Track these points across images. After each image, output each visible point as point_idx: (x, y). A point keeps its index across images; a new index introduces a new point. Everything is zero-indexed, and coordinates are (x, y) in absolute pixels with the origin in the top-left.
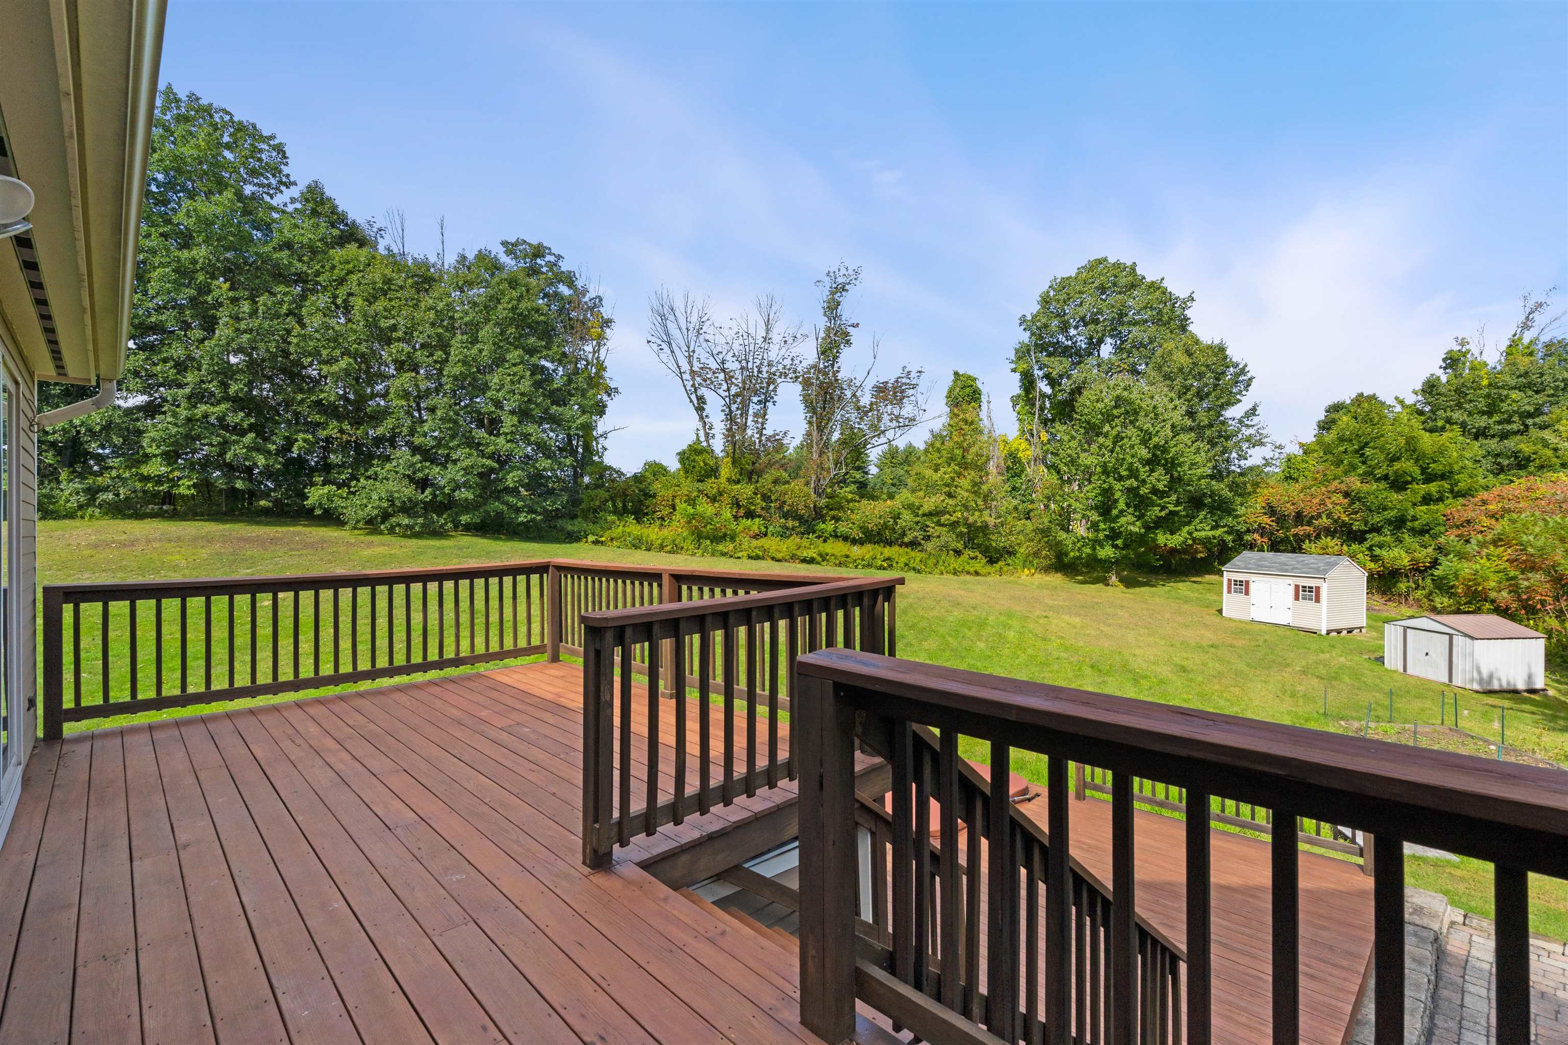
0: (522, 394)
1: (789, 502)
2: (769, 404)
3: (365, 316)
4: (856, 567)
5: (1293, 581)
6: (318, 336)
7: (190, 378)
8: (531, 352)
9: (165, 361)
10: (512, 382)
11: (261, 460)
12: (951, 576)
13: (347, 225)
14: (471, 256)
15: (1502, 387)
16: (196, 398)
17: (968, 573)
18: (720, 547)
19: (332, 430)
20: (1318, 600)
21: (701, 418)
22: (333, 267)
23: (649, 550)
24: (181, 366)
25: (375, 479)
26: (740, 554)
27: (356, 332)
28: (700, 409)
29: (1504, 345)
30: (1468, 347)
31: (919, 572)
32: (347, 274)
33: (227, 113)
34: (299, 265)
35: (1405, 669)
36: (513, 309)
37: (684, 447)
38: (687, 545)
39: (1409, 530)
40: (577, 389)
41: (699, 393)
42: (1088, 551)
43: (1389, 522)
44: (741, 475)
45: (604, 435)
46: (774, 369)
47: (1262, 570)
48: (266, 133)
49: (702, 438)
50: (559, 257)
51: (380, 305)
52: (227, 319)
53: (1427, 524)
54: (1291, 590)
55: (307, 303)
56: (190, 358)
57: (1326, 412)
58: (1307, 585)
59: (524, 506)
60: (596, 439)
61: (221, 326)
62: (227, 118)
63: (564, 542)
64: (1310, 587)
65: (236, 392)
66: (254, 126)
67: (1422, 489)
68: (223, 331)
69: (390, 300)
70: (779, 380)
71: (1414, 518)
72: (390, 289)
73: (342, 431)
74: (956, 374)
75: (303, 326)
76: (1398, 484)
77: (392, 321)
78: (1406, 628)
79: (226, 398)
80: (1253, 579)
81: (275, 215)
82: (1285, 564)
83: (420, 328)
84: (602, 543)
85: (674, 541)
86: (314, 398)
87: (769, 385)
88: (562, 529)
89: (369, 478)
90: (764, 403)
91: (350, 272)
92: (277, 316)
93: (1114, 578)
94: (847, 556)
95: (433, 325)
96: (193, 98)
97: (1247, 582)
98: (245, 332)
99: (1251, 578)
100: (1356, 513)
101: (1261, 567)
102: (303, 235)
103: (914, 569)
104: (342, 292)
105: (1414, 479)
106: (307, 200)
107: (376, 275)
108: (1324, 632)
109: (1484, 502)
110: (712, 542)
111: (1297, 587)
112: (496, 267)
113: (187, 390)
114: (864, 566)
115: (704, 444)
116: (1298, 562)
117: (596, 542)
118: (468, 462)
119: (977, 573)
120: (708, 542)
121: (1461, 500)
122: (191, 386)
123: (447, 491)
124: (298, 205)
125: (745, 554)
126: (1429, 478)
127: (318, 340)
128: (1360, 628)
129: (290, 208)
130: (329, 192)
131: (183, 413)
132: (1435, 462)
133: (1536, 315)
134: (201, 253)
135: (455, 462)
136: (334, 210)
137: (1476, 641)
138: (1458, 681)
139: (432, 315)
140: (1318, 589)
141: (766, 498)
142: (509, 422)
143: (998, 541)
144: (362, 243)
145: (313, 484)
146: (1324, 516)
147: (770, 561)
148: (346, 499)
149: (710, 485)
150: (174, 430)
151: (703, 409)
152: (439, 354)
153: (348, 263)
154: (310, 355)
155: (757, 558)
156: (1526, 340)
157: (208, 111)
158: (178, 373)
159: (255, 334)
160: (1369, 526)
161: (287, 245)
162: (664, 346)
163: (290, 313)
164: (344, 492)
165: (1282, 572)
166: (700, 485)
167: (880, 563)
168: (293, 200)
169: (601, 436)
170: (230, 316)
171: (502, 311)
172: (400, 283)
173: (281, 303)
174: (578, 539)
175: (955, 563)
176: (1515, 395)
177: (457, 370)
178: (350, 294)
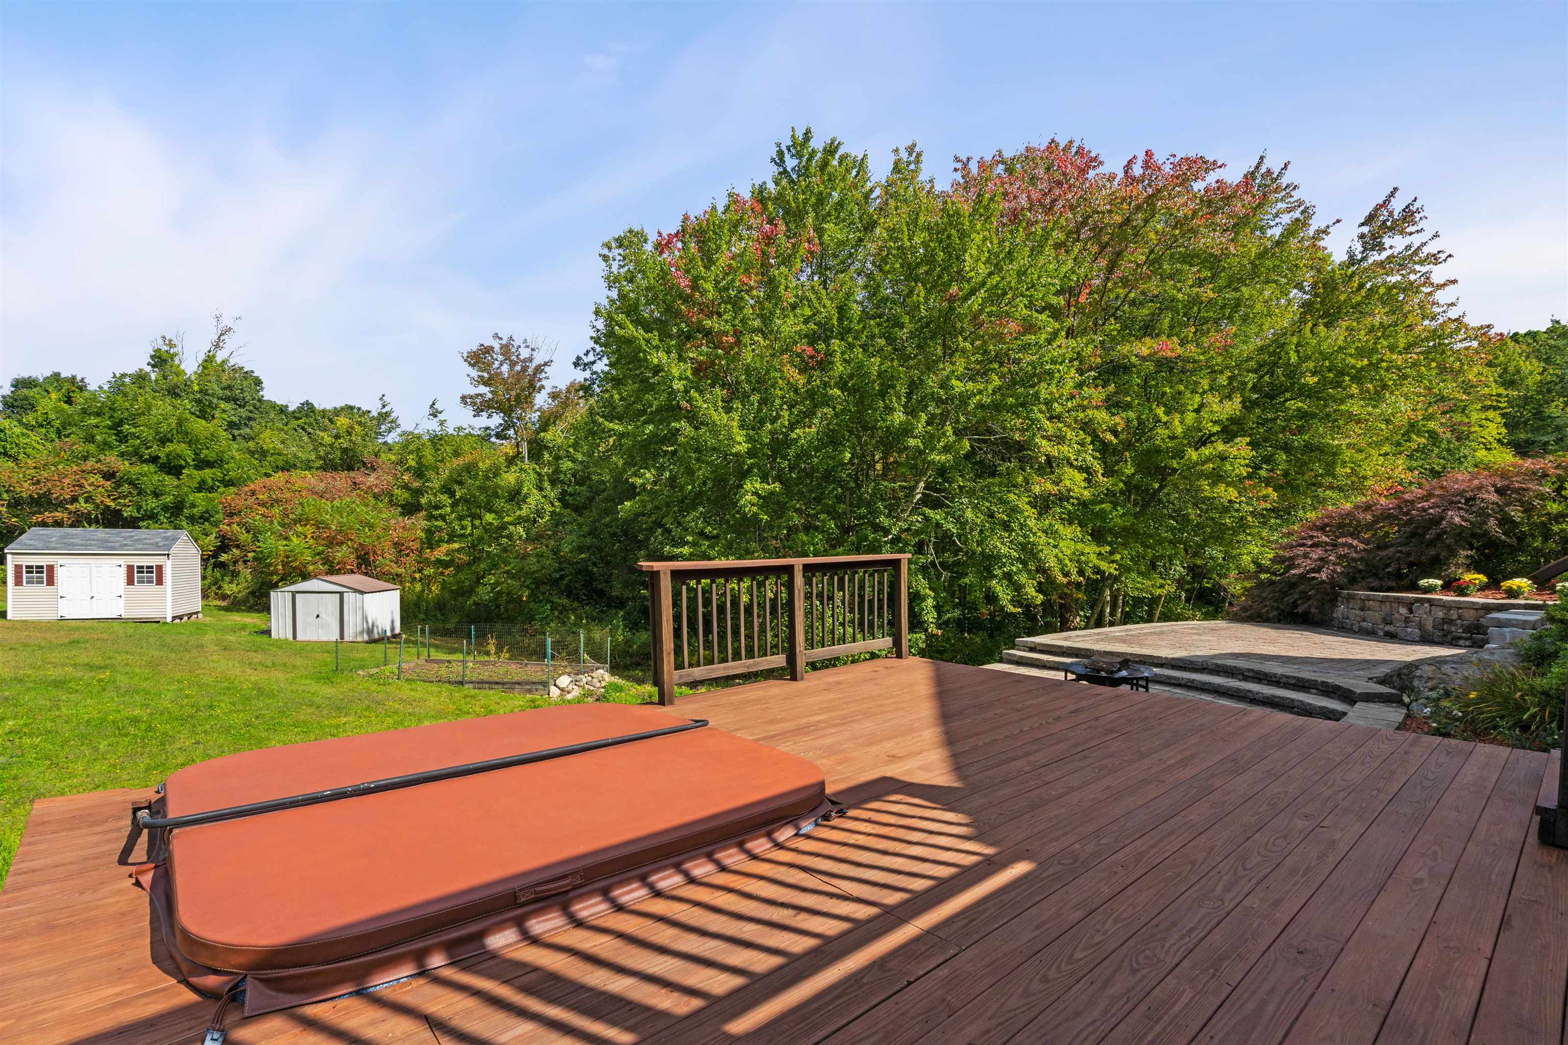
5: (124, 561)
15: (213, 395)
20: (160, 582)
29: (201, 357)
30: (175, 350)
35: (295, 637)
39: (187, 518)
43: (165, 508)
47: (71, 550)
53: (207, 512)
54: (123, 572)
57: (13, 386)
58: (145, 564)
64: (148, 567)
67: (198, 475)
71: (193, 506)
76: (173, 469)
78: (294, 594)
80: (61, 562)
82: (107, 541)
97: (51, 568)
99: (61, 560)
100: (125, 497)
105: (187, 464)
108: (169, 620)
109: (253, 493)
111: (130, 568)
116: (126, 538)
121: (233, 489)
126: (202, 464)
128: (197, 613)
132: (208, 448)
133: (225, 337)
137: (366, 596)
138: (349, 635)
140: (160, 568)
146: (81, 500)
156: (219, 359)
160: (142, 512)
165: (108, 551)
176: (223, 405)
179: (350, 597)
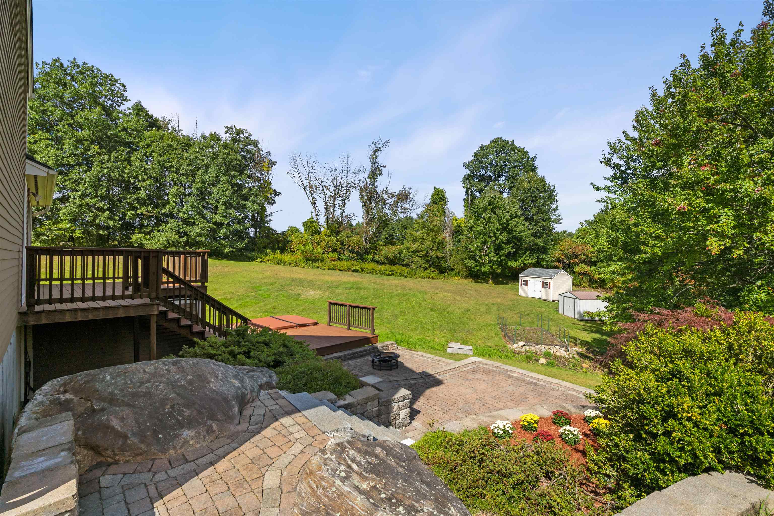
0: (227, 196)
1: (351, 245)
2: (347, 201)
3: (159, 161)
4: (377, 274)
5: (541, 280)
6: (137, 170)
7: (81, 187)
8: (233, 177)
9: (70, 179)
10: (223, 191)
11: (111, 223)
12: (421, 279)
13: (153, 119)
14: (207, 134)
16: (84, 195)
17: (429, 278)
18: (316, 265)
19: (143, 210)
20: (549, 288)
21: (314, 207)
22: (145, 139)
23: (284, 265)
24: (77, 182)
25: (162, 232)
26: (325, 268)
27: (154, 168)
28: (313, 203)
31: (406, 277)
32: (151, 143)
33: (99, 70)
34: (129, 138)
35: (563, 313)
36: (224, 159)
37: (306, 220)
38: (302, 263)
40: (253, 194)
41: (313, 196)
42: (478, 268)
44: (331, 233)
45: (271, 214)
46: (349, 185)
47: (532, 275)
48: (117, 78)
49: (314, 216)
50: (250, 134)
51: (165, 157)
52: (97, 163)
54: (541, 283)
55: (133, 156)
56: (81, 179)
58: (546, 281)
59: (227, 245)
60: (267, 216)
61: (95, 166)
62: (100, 73)
63: (246, 261)
64: (547, 283)
65: (101, 194)
66: (112, 75)
68: (95, 168)
69: (170, 154)
70: (352, 191)
72: (170, 150)
73: (147, 211)
74: (435, 188)
75: (131, 165)
77: (170, 164)
78: (564, 297)
79: (97, 197)
81: (121, 115)
83: (183, 167)
84: (264, 262)
85: (295, 262)
86: (135, 197)
87: (347, 192)
88: (246, 256)
89: (158, 231)
90: (344, 201)
91: (153, 142)
92: (120, 161)
93: (490, 280)
94: (373, 270)
95: (188, 165)
96: (85, 63)
97: (527, 281)
98: (105, 168)
99: (529, 279)
101: (532, 274)
102: (132, 125)
103: (404, 276)
104: (149, 150)
106: (135, 109)
107: (165, 143)
108: (551, 301)
110: (313, 262)
111: (543, 282)
112: (218, 139)
113: (80, 193)
114: (381, 274)
115: (315, 219)
116: (545, 272)
117: (261, 262)
118: (202, 225)
119: (433, 278)
120: (311, 262)
122: (81, 191)
123: (193, 237)
124: (131, 111)
125: (327, 267)
127: (137, 172)
129: (127, 112)
130: (144, 106)
131: (78, 203)
134: (86, 133)
135: (197, 225)
136: (147, 114)
137: (581, 301)
138: (576, 316)
139: (188, 161)
140: (550, 283)
141: (342, 243)
142: (221, 208)
143: (444, 264)
144: (159, 128)
145: (134, 234)
147: (338, 271)
148: (149, 240)
149: (317, 237)
150: (73, 210)
151: (315, 203)
152: (191, 178)
153: (152, 137)
154: (134, 178)
155: (332, 269)
157: (92, 69)
158: (76, 185)
159: (109, 169)
161: (125, 129)
162: (296, 175)
163: (125, 160)
164: (147, 237)
165: (539, 276)
166: (312, 238)
167: (387, 272)
168: (129, 109)
169: (269, 214)
170: (99, 161)
171: (219, 160)
172: (175, 147)
173: (121, 155)
174: (253, 260)
175: (424, 274)
177: (199, 185)
178: (153, 151)
179: (577, 300)
